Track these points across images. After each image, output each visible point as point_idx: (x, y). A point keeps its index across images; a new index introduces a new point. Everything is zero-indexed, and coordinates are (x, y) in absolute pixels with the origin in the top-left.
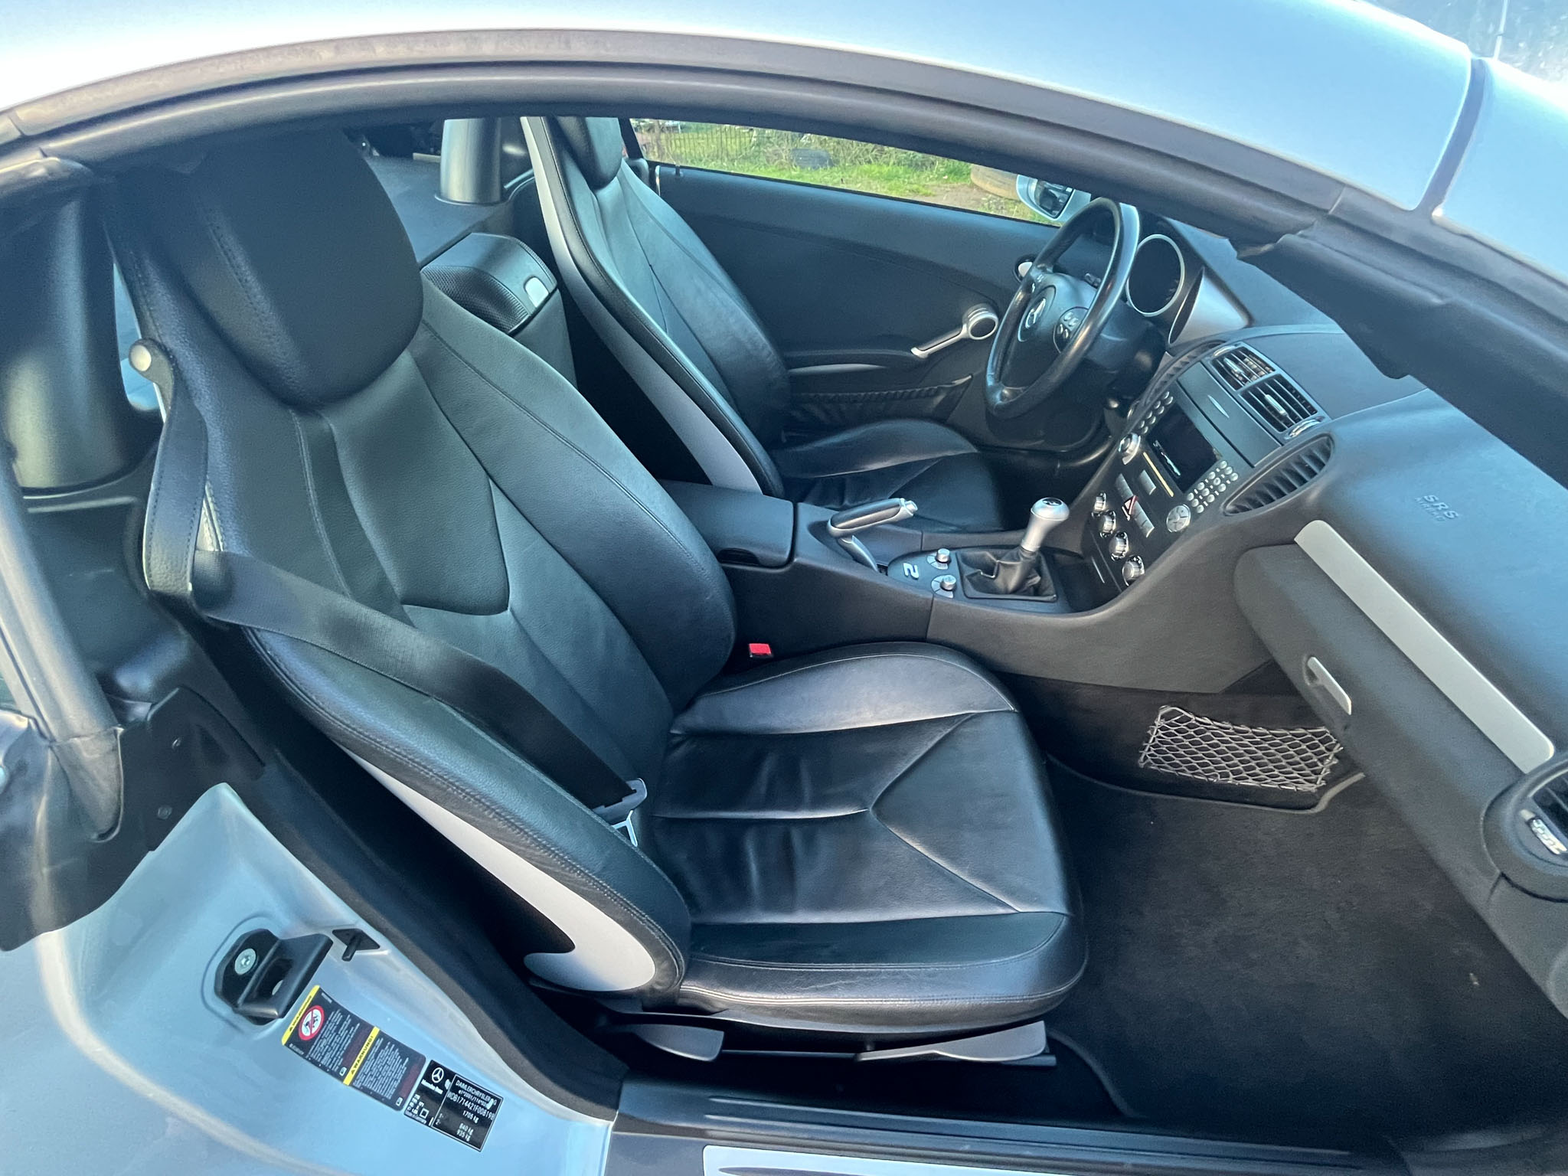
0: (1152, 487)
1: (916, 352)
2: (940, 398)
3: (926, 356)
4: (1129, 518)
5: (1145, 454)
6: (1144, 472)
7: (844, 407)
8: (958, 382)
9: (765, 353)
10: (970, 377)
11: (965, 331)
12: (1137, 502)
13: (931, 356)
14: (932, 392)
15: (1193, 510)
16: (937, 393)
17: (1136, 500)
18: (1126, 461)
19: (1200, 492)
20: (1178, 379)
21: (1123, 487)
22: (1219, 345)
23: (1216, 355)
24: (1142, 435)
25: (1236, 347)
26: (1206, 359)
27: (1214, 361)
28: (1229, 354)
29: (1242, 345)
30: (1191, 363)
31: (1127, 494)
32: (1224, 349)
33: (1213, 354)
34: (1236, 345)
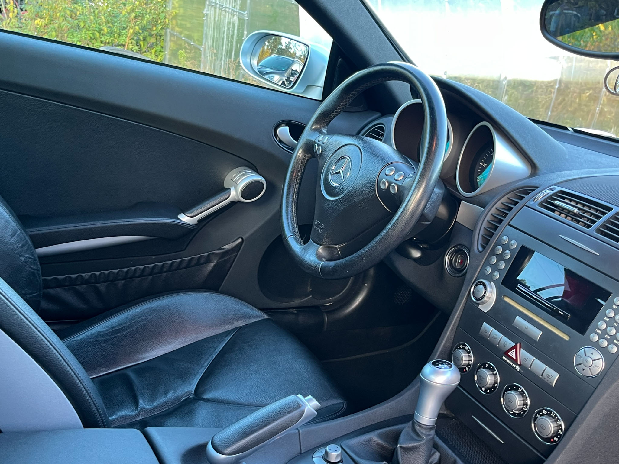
0: (538, 334)
1: (184, 218)
2: (212, 265)
3: (196, 222)
4: (518, 368)
5: (507, 299)
6: (518, 317)
7: (102, 287)
8: (227, 247)
9: (9, 231)
10: (240, 240)
11: (235, 194)
12: (522, 349)
13: (200, 221)
14: (202, 261)
15: (604, 351)
16: (208, 260)
17: (520, 348)
18: (485, 308)
19: (605, 331)
20: (510, 223)
21: (495, 336)
22: (533, 190)
23: (539, 199)
24: (494, 281)
25: (553, 191)
26: (531, 203)
27: (541, 205)
28: (551, 197)
29: (558, 189)
30: (516, 208)
31: (506, 343)
32: (544, 194)
33: (535, 198)
34: (551, 189)
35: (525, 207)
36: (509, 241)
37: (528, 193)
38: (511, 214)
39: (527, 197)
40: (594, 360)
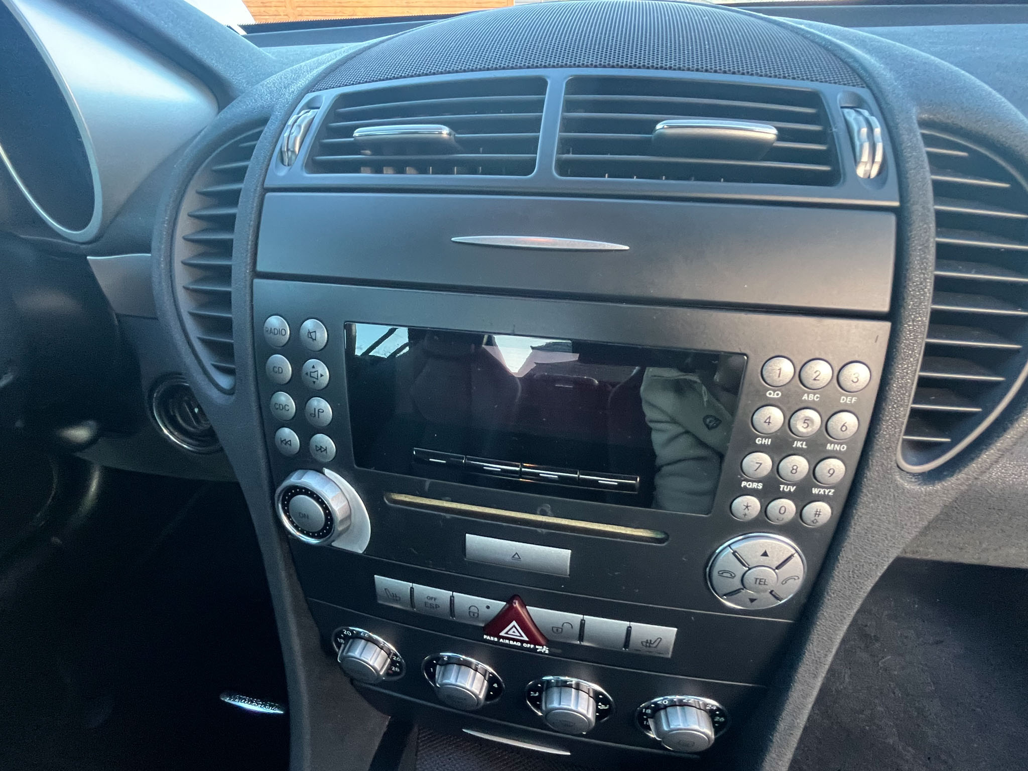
0: (560, 559)
4: (543, 649)
6: (470, 538)
15: (796, 530)
18: (356, 543)
19: (773, 478)
20: (260, 268)
21: (430, 602)
22: (257, 136)
23: (297, 149)
24: (330, 466)
25: (319, 108)
26: (280, 174)
27: (314, 166)
28: (326, 129)
29: (327, 97)
30: (243, 211)
31: (473, 609)
32: (300, 126)
33: (281, 152)
34: (310, 106)
35: (269, 194)
36: (296, 327)
37: (247, 154)
38: (241, 236)
39: (253, 165)
40: (777, 568)
